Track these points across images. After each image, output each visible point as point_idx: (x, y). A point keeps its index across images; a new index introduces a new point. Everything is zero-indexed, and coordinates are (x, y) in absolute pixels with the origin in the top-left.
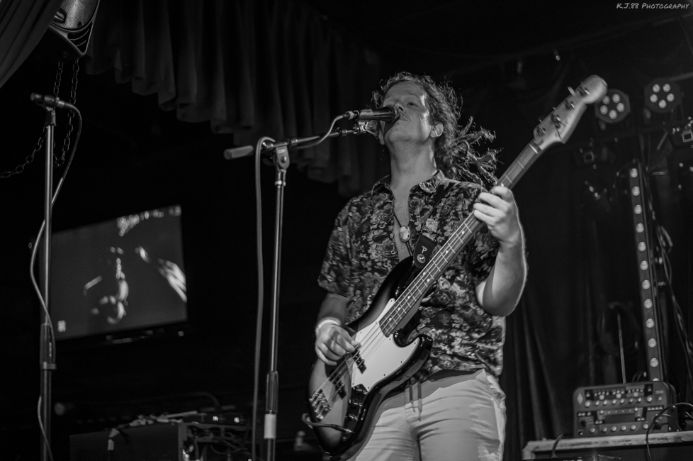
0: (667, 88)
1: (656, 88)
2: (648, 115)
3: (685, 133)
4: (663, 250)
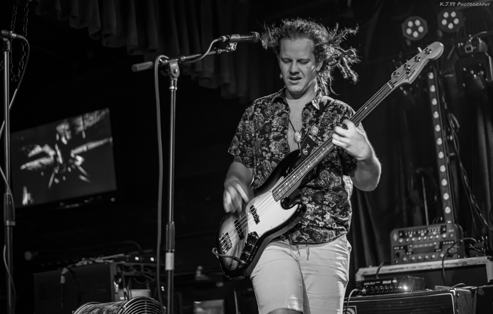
1: (446, 15)
2: (441, 34)
3: (467, 46)
4: (453, 131)
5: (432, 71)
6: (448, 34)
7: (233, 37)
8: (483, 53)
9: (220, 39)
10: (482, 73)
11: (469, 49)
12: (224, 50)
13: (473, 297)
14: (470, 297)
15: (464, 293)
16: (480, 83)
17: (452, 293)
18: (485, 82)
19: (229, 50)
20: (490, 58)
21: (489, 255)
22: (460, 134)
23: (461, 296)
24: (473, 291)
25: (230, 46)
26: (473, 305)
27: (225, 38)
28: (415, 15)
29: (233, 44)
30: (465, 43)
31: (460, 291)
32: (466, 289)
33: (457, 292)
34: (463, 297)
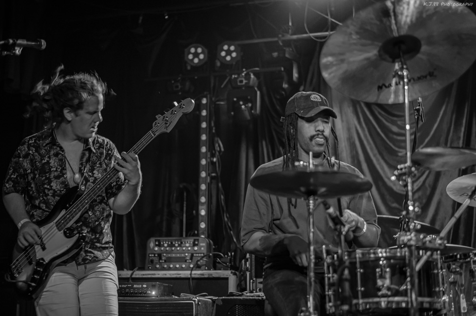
0: (232, 48)
1: (226, 47)
2: (218, 64)
3: (240, 79)
4: (217, 153)
5: (206, 97)
6: (225, 65)
7: (19, 42)
8: (253, 87)
9: (6, 42)
10: (250, 105)
11: (241, 81)
12: (8, 53)
13: (213, 306)
14: (211, 306)
15: (205, 303)
16: (247, 114)
17: (194, 301)
18: (251, 114)
19: (13, 53)
20: (258, 93)
21: (233, 270)
22: (223, 157)
23: (202, 305)
24: (214, 301)
25: (15, 50)
26: (212, 313)
27: (11, 41)
28: (198, 42)
29: (19, 48)
30: (239, 74)
31: (201, 300)
32: (208, 299)
33: (199, 301)
34: (204, 305)
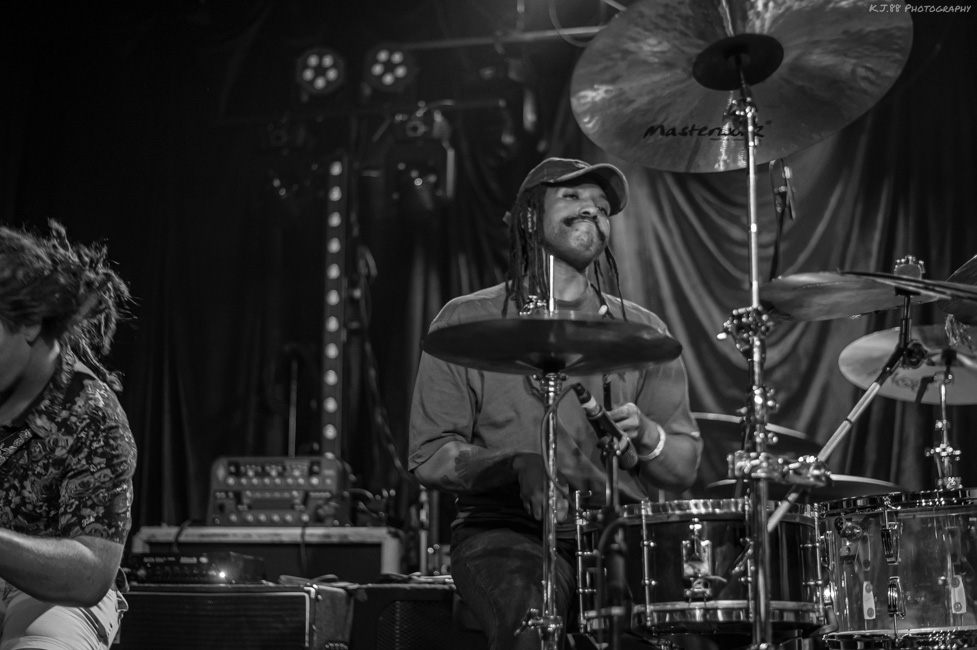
0: (397, 58)
1: (383, 56)
2: (367, 91)
3: (412, 124)
4: (363, 281)
5: (339, 159)
6: (381, 94)
8: (438, 141)
10: (432, 179)
11: (415, 129)
13: (348, 603)
14: (343, 602)
15: (332, 595)
16: (426, 199)
17: (308, 592)
18: (435, 198)
20: (451, 154)
21: (392, 526)
22: (374, 287)
23: (324, 600)
24: (350, 593)
26: (346, 618)
28: (323, 46)
30: (411, 112)
31: (324, 591)
32: (338, 588)
33: (318, 592)
34: (328, 602)
